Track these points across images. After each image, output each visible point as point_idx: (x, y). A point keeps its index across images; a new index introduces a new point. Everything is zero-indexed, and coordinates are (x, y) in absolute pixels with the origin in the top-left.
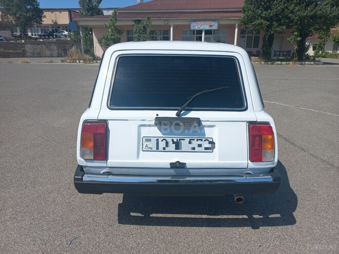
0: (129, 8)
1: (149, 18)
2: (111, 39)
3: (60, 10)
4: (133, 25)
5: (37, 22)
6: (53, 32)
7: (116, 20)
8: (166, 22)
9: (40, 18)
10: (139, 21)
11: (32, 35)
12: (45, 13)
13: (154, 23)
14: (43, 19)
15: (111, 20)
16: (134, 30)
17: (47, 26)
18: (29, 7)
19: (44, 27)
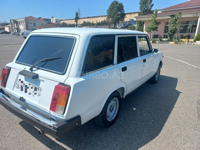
0: (170, 8)
1: (180, 13)
2: (151, 28)
3: (134, 13)
4: (169, 19)
5: (121, 20)
6: (129, 25)
7: (156, 16)
8: (195, 15)
9: (123, 18)
10: (173, 16)
11: (119, 27)
12: (127, 16)
13: (183, 16)
14: (125, 19)
15: (153, 16)
16: (169, 21)
17: (127, 22)
18: (119, 13)
19: (125, 23)
